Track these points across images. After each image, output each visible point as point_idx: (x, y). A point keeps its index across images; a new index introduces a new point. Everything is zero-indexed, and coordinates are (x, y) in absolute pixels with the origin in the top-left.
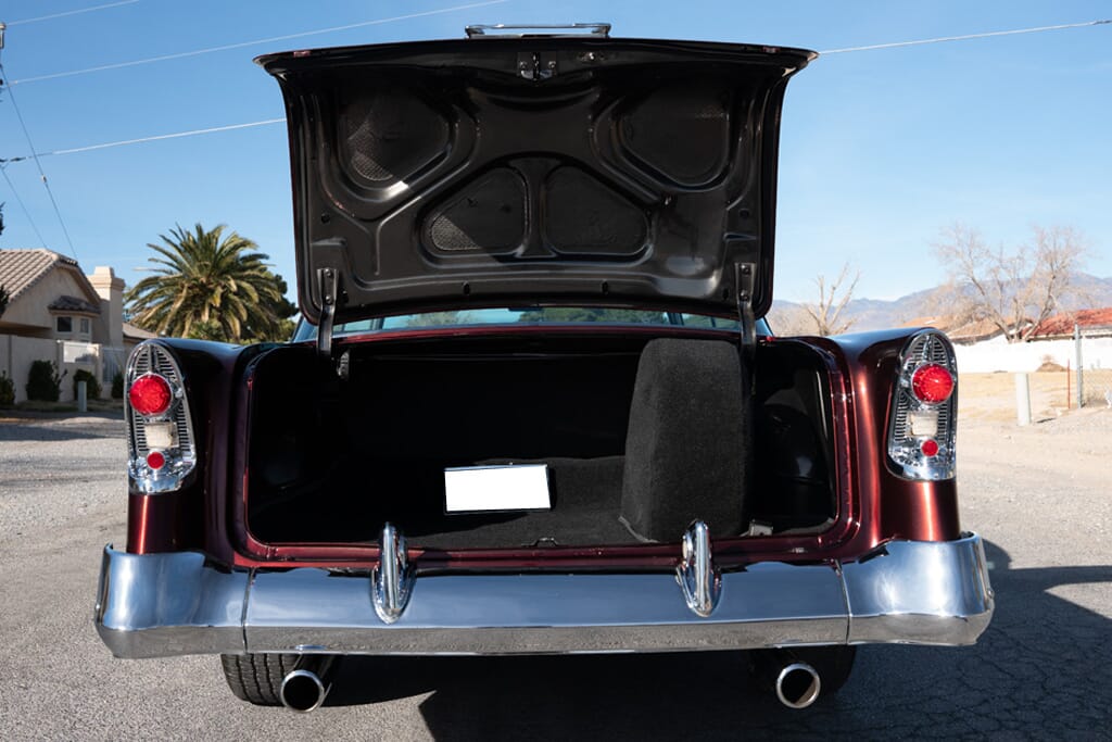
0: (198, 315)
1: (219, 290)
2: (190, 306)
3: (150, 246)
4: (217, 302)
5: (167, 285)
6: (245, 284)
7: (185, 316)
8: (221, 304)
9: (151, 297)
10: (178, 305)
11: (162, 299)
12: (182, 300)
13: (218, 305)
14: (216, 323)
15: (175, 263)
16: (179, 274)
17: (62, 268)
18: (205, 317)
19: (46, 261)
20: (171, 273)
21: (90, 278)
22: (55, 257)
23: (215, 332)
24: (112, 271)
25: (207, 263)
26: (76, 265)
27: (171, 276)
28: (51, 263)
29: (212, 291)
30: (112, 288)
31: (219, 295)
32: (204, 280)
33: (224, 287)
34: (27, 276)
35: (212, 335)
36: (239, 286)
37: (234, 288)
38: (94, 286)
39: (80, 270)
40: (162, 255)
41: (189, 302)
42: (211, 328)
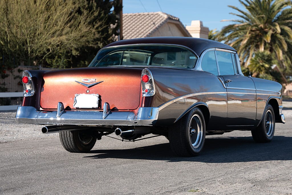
0: (257, 47)
1: (271, 32)
2: (253, 42)
3: (230, 7)
4: (268, 39)
5: (240, 29)
6: (287, 28)
7: (249, 48)
8: (271, 41)
9: (230, 38)
10: (245, 42)
11: (237, 38)
12: (248, 38)
13: (269, 41)
14: (268, 52)
15: (245, 16)
16: (248, 22)
17: (169, 23)
18: (262, 49)
19: (161, 19)
20: (243, 22)
21: (188, 28)
22: (166, 17)
23: (266, 58)
24: (201, 23)
25: (264, 16)
26: (178, 20)
27: (242, 24)
28: (163, 21)
29: (266, 33)
30: (200, 33)
31: (270, 36)
32: (262, 26)
33: (274, 30)
34: (150, 28)
35: (264, 59)
36: (282, 29)
37: (279, 30)
38: (189, 32)
39: (181, 23)
40: (237, 11)
41: (252, 40)
42: (264, 56)
